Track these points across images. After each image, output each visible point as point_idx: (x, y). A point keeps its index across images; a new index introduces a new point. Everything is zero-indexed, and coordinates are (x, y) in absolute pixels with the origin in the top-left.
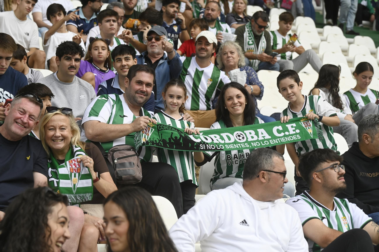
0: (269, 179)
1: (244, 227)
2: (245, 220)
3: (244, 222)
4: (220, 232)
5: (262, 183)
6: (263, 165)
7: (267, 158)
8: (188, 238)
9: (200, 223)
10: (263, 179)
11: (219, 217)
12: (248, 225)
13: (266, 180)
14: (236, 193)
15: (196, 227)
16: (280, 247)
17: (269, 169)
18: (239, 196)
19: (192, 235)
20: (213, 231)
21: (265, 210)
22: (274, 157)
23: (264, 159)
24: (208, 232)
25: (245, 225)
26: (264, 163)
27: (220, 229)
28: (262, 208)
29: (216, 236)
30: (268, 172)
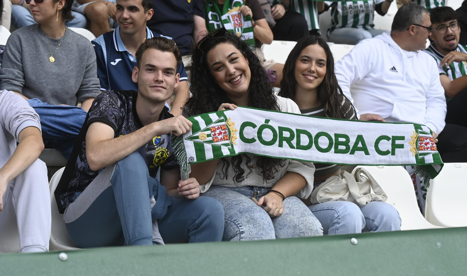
0: (417, 33)
1: (393, 73)
2: (394, 67)
3: (394, 69)
4: (372, 77)
5: (410, 35)
6: (413, 20)
7: (417, 13)
8: (345, 80)
9: (355, 67)
10: (412, 32)
11: (372, 64)
12: (397, 72)
13: (414, 33)
14: (385, 42)
15: (352, 71)
16: (424, 91)
17: (418, 23)
18: (388, 45)
19: (348, 78)
20: (365, 75)
21: (411, 59)
22: (423, 13)
23: (415, 14)
24: (361, 76)
25: (395, 71)
26: (415, 18)
27: (372, 75)
28: (408, 57)
29: (368, 80)
30: (417, 26)
